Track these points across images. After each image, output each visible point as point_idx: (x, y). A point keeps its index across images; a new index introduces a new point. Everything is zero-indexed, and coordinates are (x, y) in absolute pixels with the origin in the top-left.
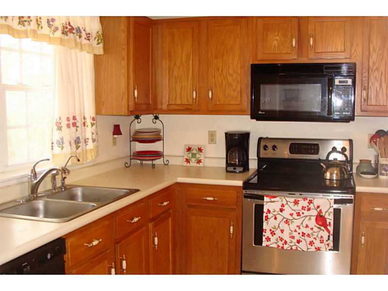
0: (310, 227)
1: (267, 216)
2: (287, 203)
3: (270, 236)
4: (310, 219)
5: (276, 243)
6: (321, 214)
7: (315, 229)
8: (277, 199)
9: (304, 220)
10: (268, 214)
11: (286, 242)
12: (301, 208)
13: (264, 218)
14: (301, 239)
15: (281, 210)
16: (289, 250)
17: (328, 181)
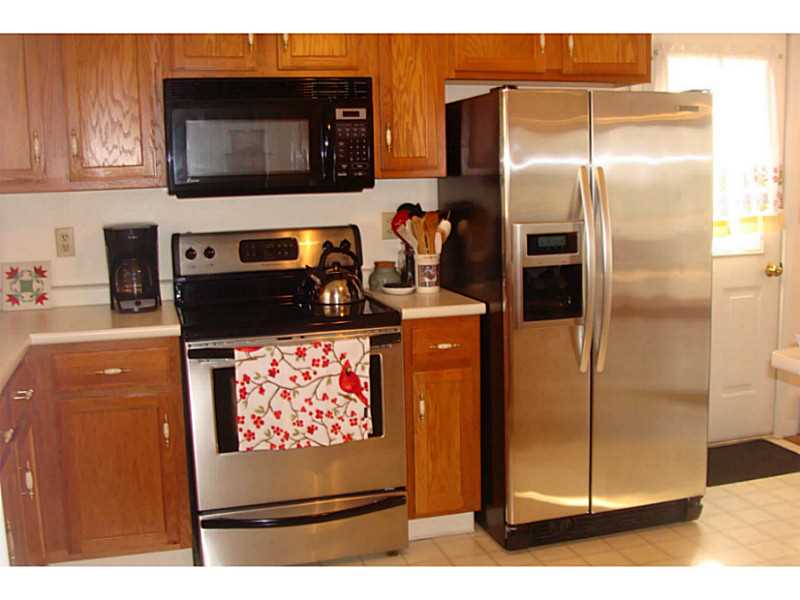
0: (331, 397)
1: (244, 389)
2: (283, 358)
3: (253, 428)
4: (329, 382)
5: (266, 441)
6: (349, 370)
7: (341, 400)
8: (262, 351)
9: (317, 387)
10: (246, 385)
11: (287, 436)
12: (311, 362)
13: (238, 394)
14: (316, 425)
15: (272, 373)
16: (293, 449)
17: (328, 307)
